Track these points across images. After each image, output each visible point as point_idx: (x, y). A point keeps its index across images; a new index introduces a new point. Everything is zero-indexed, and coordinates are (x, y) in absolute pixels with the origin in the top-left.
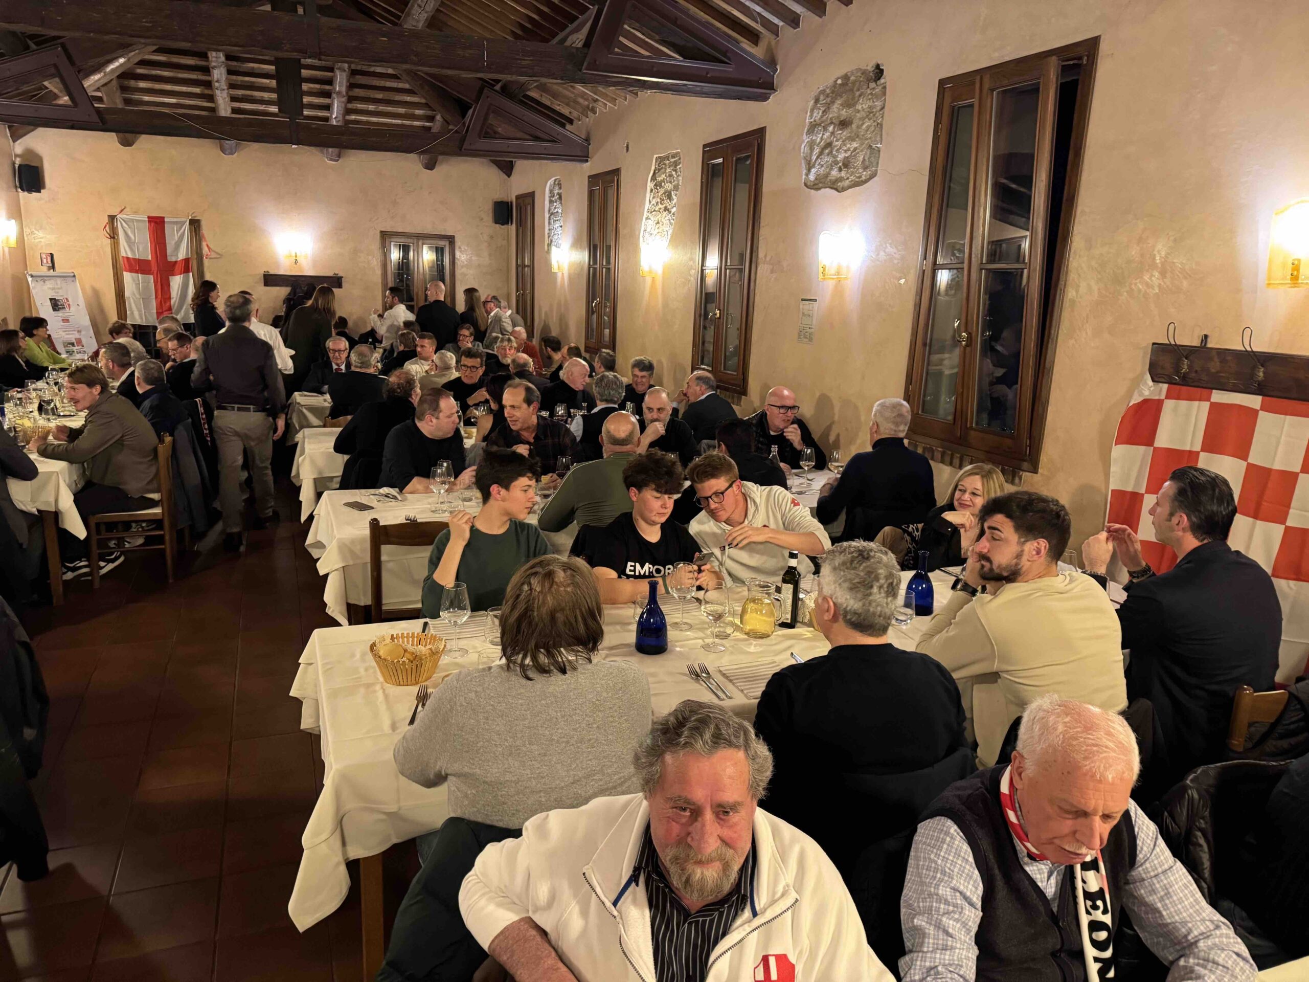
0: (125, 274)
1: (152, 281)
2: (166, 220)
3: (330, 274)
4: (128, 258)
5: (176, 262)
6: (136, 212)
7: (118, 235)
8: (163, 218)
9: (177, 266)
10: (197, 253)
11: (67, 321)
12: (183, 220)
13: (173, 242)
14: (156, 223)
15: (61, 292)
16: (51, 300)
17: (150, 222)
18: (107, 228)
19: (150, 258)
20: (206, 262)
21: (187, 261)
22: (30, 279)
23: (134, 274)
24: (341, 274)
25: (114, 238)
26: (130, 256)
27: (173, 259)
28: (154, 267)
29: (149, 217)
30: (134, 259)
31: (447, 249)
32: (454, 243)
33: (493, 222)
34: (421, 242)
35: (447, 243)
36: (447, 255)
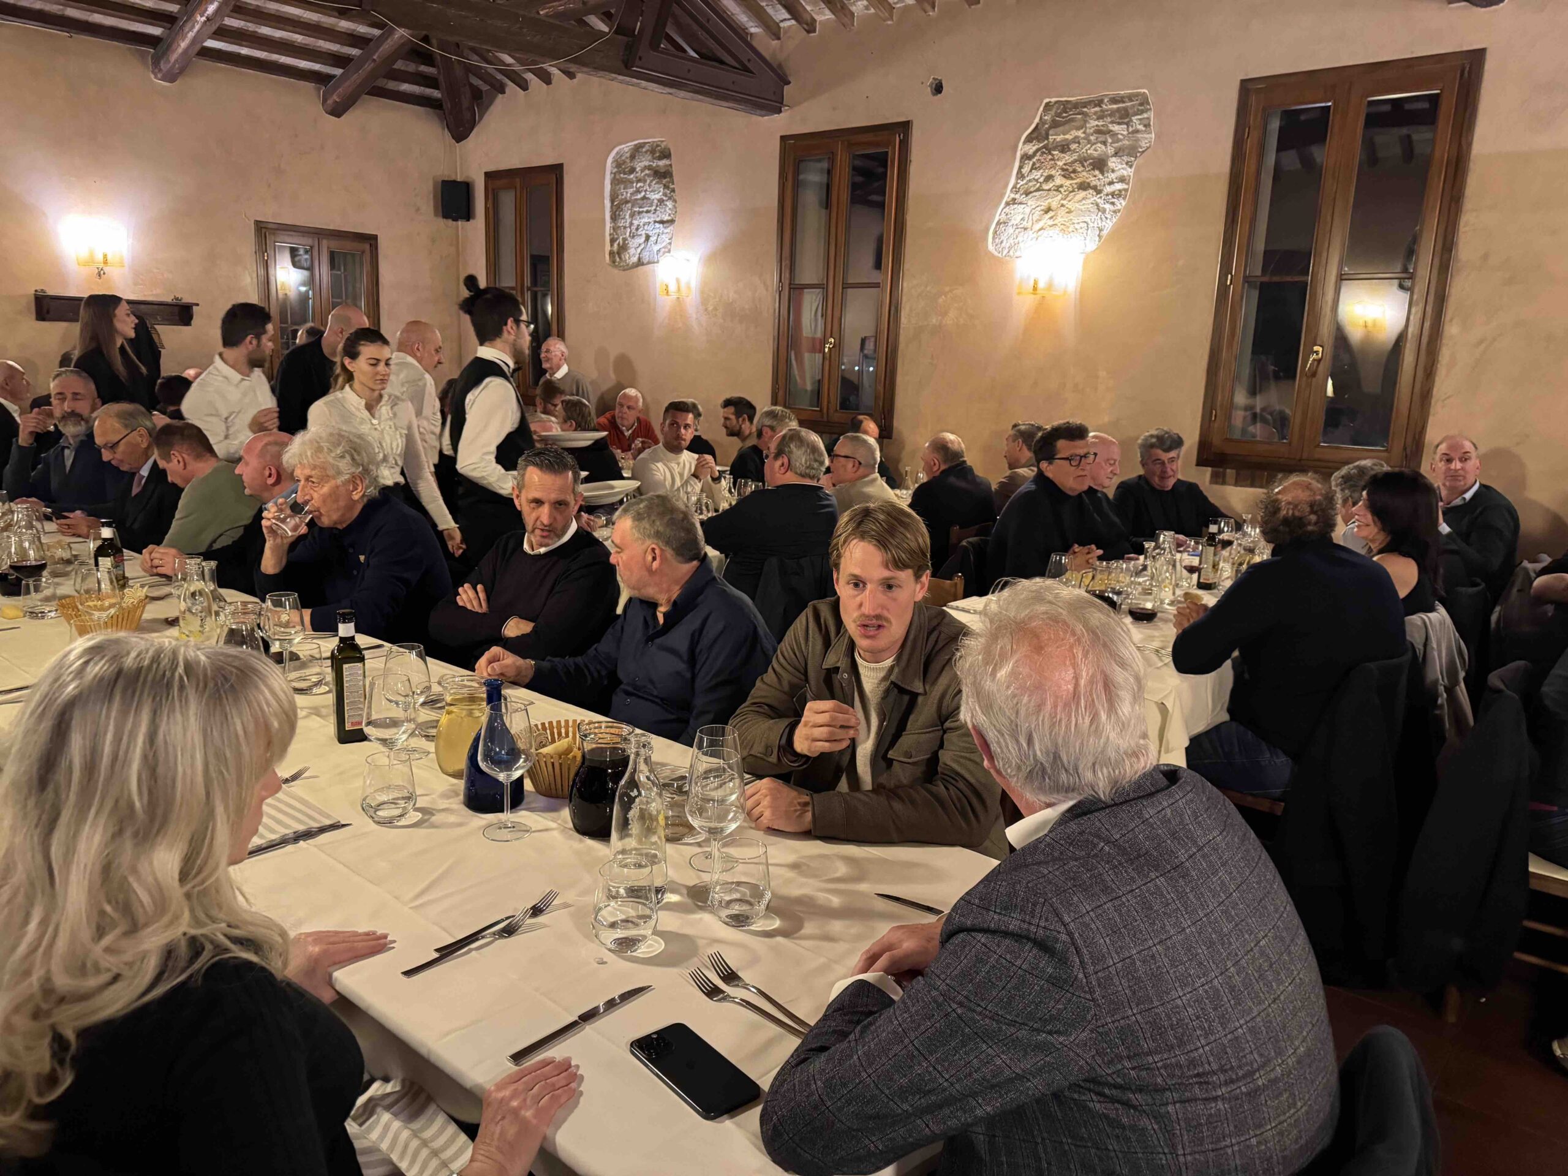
31: (367, 257)
32: (377, 248)
33: (436, 215)
34: (325, 243)
35: (367, 247)
36: (366, 268)
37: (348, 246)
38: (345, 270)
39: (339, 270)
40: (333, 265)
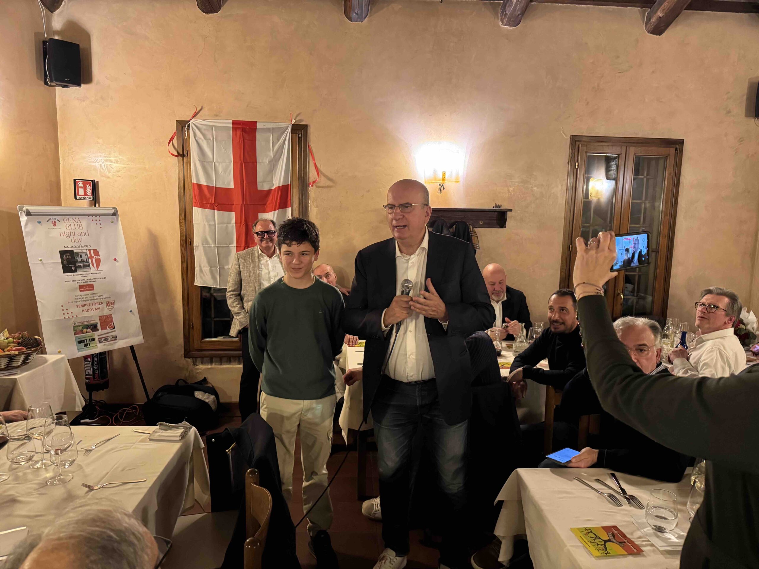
0: (195, 209)
1: (234, 221)
2: (259, 126)
3: (490, 206)
4: (199, 186)
5: (269, 191)
6: (216, 116)
7: (188, 152)
8: (255, 123)
9: (271, 197)
10: (300, 178)
11: (90, 287)
12: (283, 125)
13: (267, 161)
14: (244, 130)
15: (85, 240)
16: (62, 253)
17: (235, 129)
18: (175, 141)
19: (232, 186)
20: (312, 191)
21: (284, 190)
22: (23, 219)
23: (208, 211)
24: (505, 206)
25: (183, 156)
26: (203, 182)
27: (266, 187)
28: (237, 199)
29: (234, 123)
30: (208, 187)
31: (671, 161)
32: (681, 151)
33: (748, 115)
34: (632, 150)
35: (672, 150)
36: (669, 170)
37: (653, 151)
38: (648, 175)
39: (643, 175)
40: (637, 171)
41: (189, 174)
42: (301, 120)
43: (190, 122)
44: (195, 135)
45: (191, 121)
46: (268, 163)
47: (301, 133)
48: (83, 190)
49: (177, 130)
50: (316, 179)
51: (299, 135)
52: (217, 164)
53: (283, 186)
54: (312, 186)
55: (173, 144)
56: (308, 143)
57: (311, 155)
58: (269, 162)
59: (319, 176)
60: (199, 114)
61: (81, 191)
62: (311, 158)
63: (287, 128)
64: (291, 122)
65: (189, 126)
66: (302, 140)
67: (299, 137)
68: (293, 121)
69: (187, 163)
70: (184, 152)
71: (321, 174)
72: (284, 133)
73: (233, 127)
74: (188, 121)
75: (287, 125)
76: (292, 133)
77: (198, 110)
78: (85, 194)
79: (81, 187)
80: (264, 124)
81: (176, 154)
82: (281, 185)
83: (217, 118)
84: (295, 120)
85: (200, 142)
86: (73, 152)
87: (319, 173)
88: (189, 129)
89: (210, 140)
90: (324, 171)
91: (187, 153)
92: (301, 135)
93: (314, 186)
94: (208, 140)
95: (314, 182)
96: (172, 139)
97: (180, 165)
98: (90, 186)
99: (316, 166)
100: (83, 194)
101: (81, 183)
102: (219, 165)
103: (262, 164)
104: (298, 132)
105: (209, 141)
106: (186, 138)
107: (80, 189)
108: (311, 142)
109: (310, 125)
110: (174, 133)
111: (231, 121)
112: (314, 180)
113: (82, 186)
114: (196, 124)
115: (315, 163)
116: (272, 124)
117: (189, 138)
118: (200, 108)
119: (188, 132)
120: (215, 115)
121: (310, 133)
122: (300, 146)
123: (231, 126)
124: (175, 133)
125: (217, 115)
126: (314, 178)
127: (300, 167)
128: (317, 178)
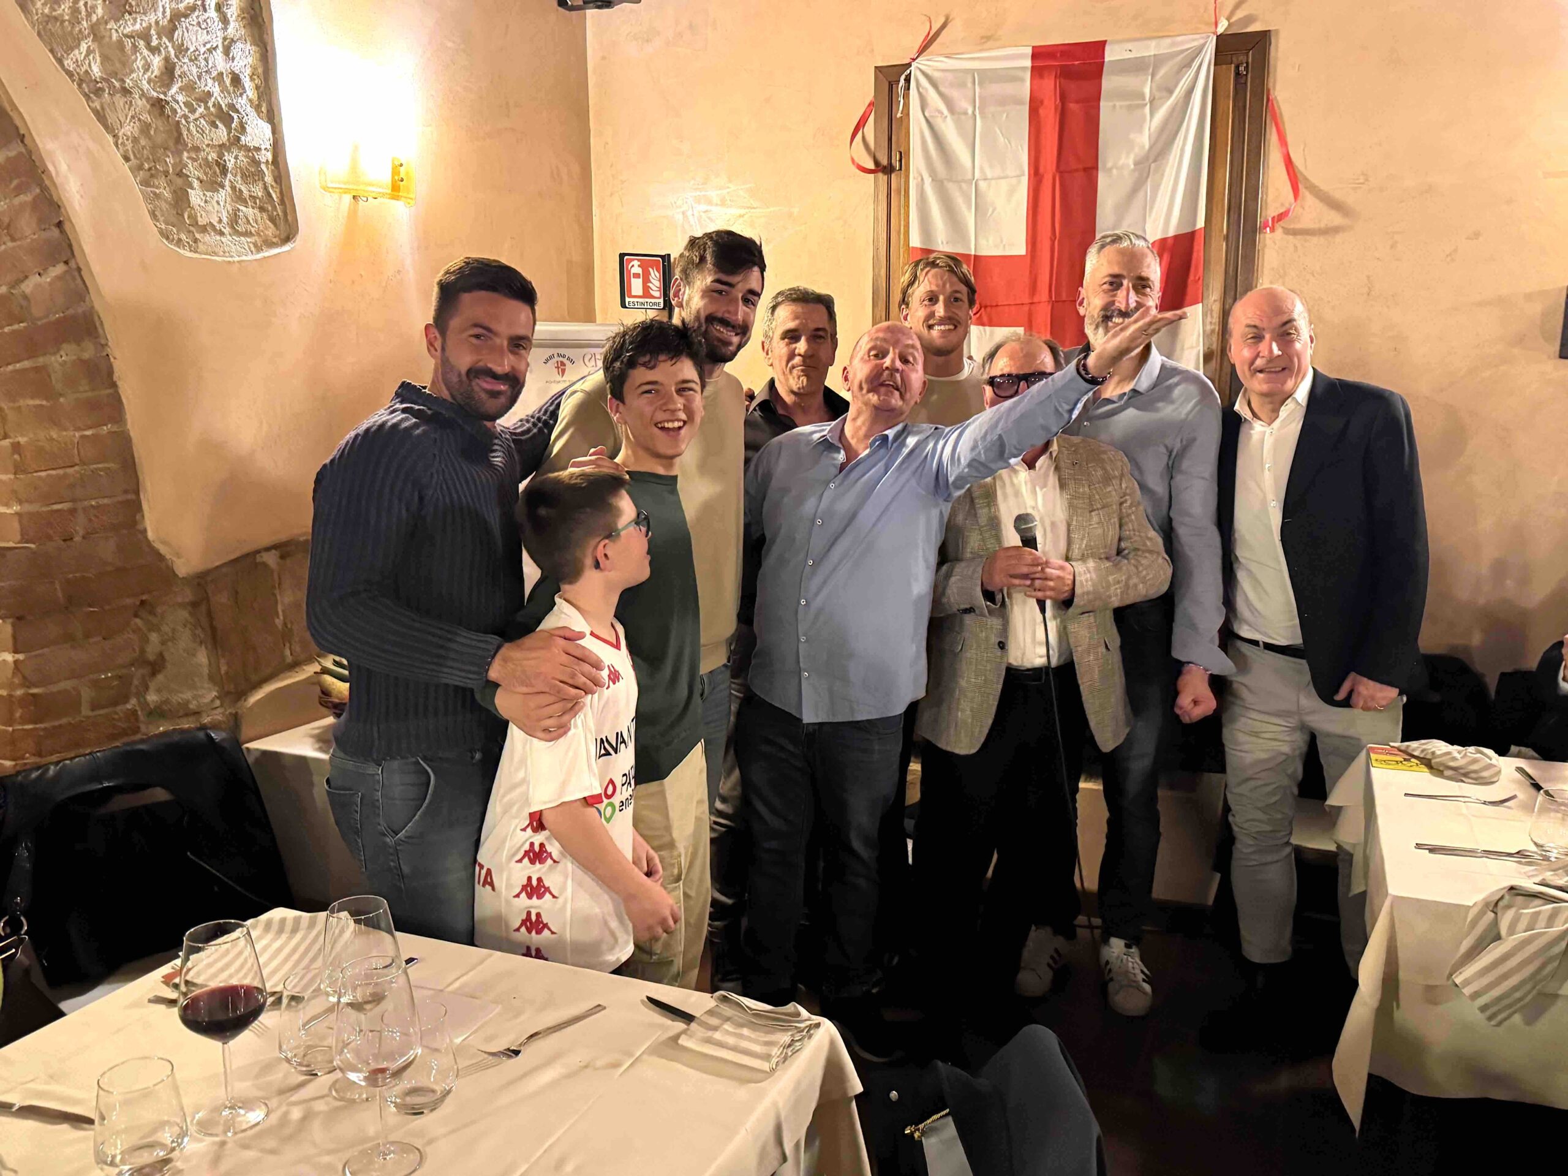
2: (1111, 55)
6: (987, 40)
7: (904, 156)
8: (1099, 47)
12: (1190, 42)
13: (1130, 162)
14: (1066, 74)
17: (1037, 72)
18: (869, 129)
20: (1272, 246)
25: (888, 169)
26: (941, 242)
29: (1038, 54)
41: (902, 223)
42: (1250, 19)
43: (912, 68)
44: (924, 106)
45: (914, 65)
46: (1132, 167)
47: (1245, 61)
48: (640, 281)
49: (875, 96)
50: (1287, 205)
51: (1237, 67)
52: (983, 185)
53: (1176, 238)
54: (1273, 230)
55: (864, 138)
56: (1268, 91)
57: (1274, 129)
58: (1136, 164)
59: (1300, 198)
60: (939, 40)
61: (637, 286)
62: (1273, 138)
63: (1200, 52)
64: (1213, 29)
65: (908, 80)
66: (1246, 83)
67: (1238, 74)
68: (1220, 26)
69: (899, 191)
70: (893, 158)
71: (1306, 188)
72: (1188, 65)
73: (1032, 67)
74: (906, 64)
75: (1202, 41)
76: (1215, 64)
77: (936, 27)
78: (647, 293)
79: (637, 276)
80: (1129, 46)
81: (871, 165)
82: (1171, 233)
83: (989, 44)
84: (1228, 19)
85: (939, 123)
86: (623, 182)
87: (1301, 186)
88: (909, 89)
89: (966, 113)
90: (1315, 180)
91: (900, 160)
92: (1247, 68)
93: (1279, 231)
94: (959, 114)
95: (1281, 217)
96: (861, 123)
97: (880, 197)
98: (658, 271)
99: (1289, 162)
100: (641, 293)
101: (636, 263)
102: (989, 186)
103: (1115, 171)
104: (1234, 59)
105: (963, 117)
106: (899, 115)
107: (633, 280)
108: (1278, 87)
109: (1277, 31)
110: (869, 105)
111: (1029, 51)
112: (1282, 210)
113: (639, 271)
114: (929, 71)
115: (1288, 154)
116: (1153, 43)
117: (908, 115)
118: (942, 20)
119: (906, 96)
120: (982, 38)
121: (1276, 59)
122: (1241, 104)
123: (1028, 63)
124: (871, 104)
125: (988, 38)
126: (1282, 205)
127: (1235, 175)
128: (1291, 205)
